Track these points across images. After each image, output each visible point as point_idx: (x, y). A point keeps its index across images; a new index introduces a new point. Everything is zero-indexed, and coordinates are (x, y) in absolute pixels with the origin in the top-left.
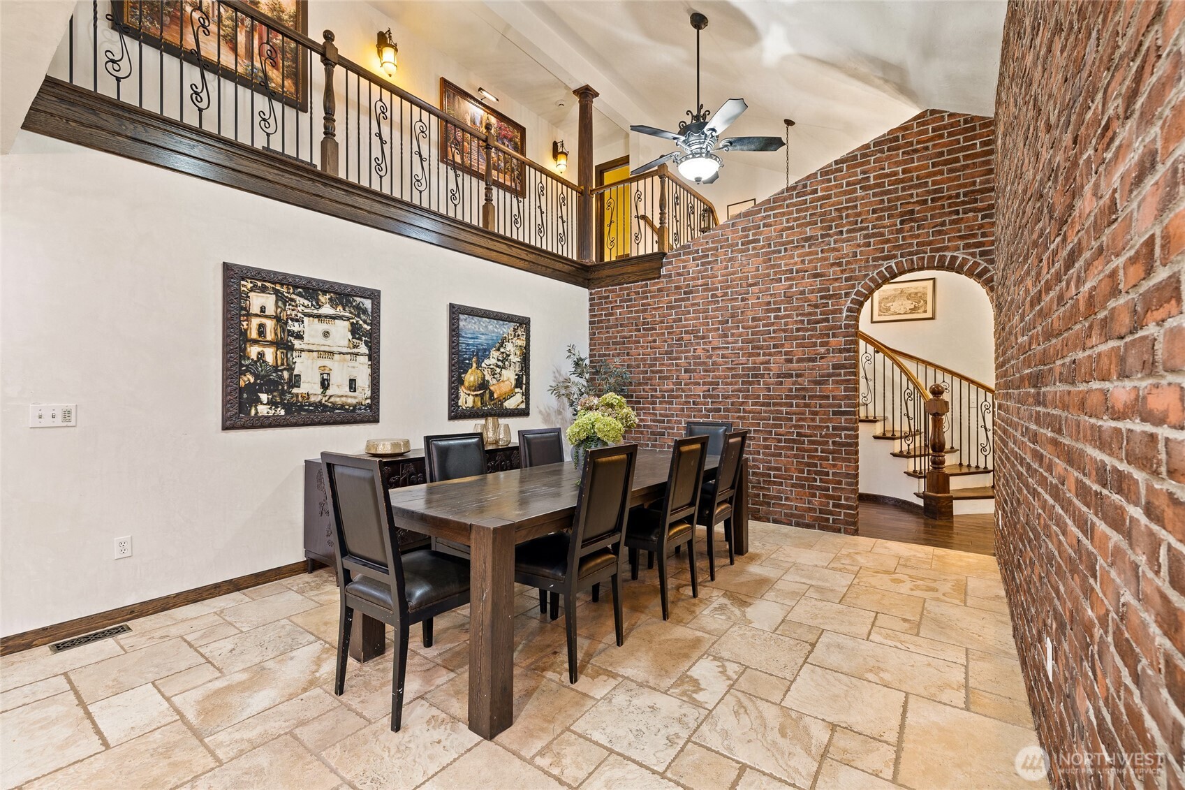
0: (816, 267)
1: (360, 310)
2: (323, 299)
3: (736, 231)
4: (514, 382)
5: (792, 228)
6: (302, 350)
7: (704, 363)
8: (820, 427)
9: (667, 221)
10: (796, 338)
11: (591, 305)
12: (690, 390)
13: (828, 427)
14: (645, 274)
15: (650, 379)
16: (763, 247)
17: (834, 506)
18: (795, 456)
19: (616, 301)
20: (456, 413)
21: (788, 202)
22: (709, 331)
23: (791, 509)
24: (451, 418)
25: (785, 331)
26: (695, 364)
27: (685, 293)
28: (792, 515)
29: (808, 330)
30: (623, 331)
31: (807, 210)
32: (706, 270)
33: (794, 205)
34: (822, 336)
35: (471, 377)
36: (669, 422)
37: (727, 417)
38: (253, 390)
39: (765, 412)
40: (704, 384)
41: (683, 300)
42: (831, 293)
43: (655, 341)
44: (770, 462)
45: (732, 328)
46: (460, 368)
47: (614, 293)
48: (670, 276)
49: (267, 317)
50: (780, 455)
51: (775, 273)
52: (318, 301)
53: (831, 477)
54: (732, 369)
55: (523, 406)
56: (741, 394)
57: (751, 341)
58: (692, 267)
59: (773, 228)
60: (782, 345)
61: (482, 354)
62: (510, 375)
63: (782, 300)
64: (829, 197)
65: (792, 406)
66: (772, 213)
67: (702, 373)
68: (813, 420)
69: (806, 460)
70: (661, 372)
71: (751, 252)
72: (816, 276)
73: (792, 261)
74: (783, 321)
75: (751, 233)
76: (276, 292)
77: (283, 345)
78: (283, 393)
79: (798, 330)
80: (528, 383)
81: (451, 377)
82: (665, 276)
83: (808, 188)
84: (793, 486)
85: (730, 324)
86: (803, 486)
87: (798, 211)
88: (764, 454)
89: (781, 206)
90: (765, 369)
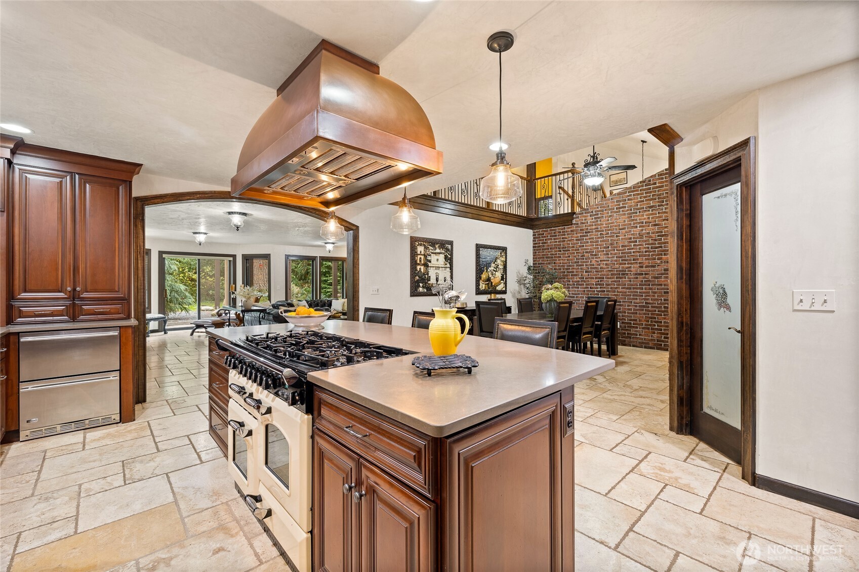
0: (655, 221)
1: (447, 250)
2: (437, 246)
3: (614, 202)
4: (500, 278)
5: (643, 201)
6: (431, 267)
7: (596, 268)
8: (657, 300)
9: (575, 196)
10: (645, 256)
11: (534, 238)
12: (588, 281)
13: (662, 299)
14: (564, 223)
15: (567, 275)
16: (628, 210)
17: (665, 338)
18: (644, 314)
19: (548, 236)
20: (479, 292)
21: (641, 188)
22: (598, 252)
23: (642, 340)
24: (477, 294)
25: (639, 252)
26: (591, 268)
27: (586, 233)
28: (643, 343)
29: (651, 252)
30: (552, 251)
31: (651, 192)
32: (597, 221)
33: (644, 190)
34: (658, 255)
35: (484, 276)
36: (577, 297)
37: (608, 295)
38: (418, 282)
39: (629, 292)
40: (596, 278)
41: (584, 236)
42: (663, 233)
43: (569, 257)
44: (631, 317)
45: (611, 250)
46: (480, 272)
47: (547, 232)
48: (578, 224)
49: (422, 255)
50: (636, 313)
51: (634, 224)
52: (435, 247)
53: (663, 324)
54: (611, 271)
55: (504, 289)
56: (616, 283)
57: (621, 257)
58: (590, 220)
59: (633, 201)
60: (638, 259)
61: (488, 265)
62: (499, 275)
63: (638, 237)
64: (662, 186)
65: (643, 289)
66: (632, 193)
67: (595, 273)
68: (654, 296)
69: (650, 316)
70: (573, 272)
71: (621, 213)
72: (655, 225)
73: (643, 218)
74: (638, 247)
75: (621, 203)
76: (424, 245)
77: (426, 265)
78: (426, 283)
79: (646, 252)
80: (506, 279)
81: (476, 276)
82: (575, 224)
83: (652, 182)
84: (643, 328)
85: (610, 248)
86: (648, 329)
87: (646, 193)
88: (628, 313)
89: (637, 191)
90: (629, 271)
